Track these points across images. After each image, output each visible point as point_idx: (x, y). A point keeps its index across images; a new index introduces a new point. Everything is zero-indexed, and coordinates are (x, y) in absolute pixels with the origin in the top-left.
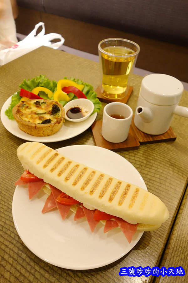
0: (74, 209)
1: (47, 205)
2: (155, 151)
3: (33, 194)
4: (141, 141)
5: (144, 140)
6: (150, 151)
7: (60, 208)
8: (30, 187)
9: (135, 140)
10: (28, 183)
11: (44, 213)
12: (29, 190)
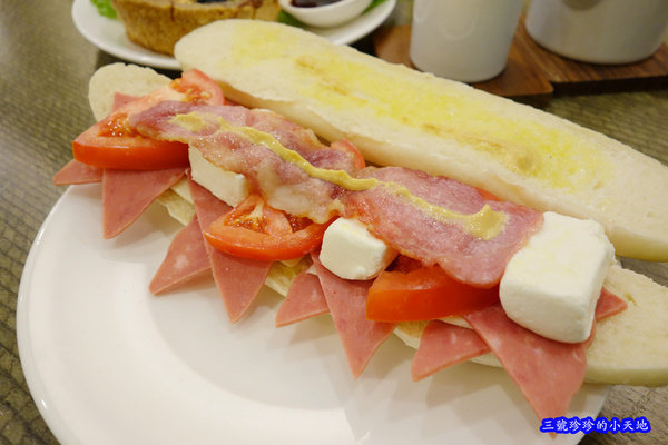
0: (284, 279)
1: (175, 261)
2: (612, 116)
3: (121, 218)
4: (558, 79)
5: (567, 76)
6: (592, 115)
7: (222, 273)
8: (111, 191)
9: (535, 75)
10: (105, 178)
11: (159, 294)
12: (108, 204)
